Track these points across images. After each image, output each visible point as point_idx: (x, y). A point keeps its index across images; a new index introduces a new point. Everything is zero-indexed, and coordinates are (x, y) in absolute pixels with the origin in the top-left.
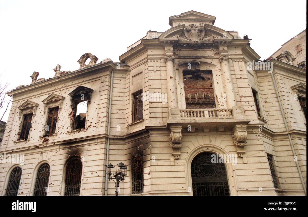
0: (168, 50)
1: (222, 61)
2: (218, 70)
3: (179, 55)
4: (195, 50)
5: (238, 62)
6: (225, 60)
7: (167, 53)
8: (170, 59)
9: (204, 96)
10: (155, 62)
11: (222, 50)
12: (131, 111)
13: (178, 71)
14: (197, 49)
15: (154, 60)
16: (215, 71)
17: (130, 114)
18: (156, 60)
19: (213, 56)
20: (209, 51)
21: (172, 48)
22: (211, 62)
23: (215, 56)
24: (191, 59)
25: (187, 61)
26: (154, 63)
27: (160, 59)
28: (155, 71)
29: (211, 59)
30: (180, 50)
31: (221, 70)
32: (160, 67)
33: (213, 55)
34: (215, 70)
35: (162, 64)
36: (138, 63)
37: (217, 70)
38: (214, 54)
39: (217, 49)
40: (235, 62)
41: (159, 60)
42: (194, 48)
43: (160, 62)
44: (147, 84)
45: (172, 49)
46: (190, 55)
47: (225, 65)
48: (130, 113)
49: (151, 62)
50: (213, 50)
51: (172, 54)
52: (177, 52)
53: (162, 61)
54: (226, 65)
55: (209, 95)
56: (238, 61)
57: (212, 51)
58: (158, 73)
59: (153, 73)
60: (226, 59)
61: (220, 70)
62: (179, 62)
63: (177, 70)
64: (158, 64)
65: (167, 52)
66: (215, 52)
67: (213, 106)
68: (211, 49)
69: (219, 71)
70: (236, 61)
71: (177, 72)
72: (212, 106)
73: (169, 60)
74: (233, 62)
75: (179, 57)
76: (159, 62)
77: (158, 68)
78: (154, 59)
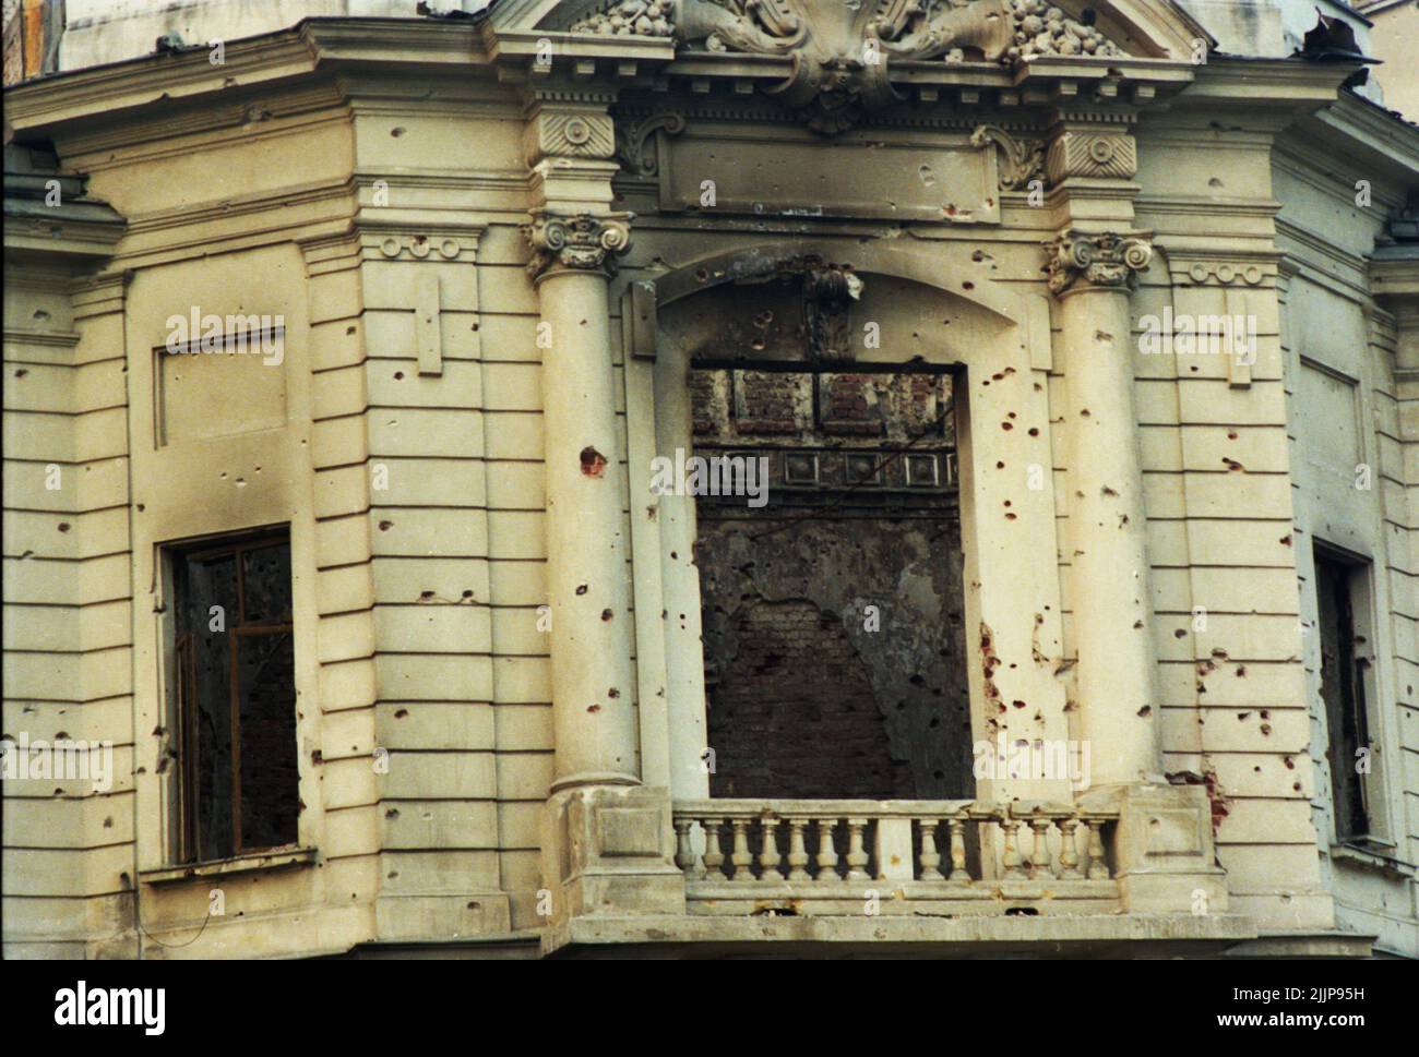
0: (569, 150)
1: (1067, 287)
2: (1023, 368)
3: (664, 190)
4: (824, 139)
5: (1218, 293)
6: (1103, 285)
7: (551, 177)
8: (582, 256)
9: (806, 408)
10: (435, 256)
11: (1089, 167)
12: (158, 732)
13: (647, 369)
14: (841, 133)
15: (421, 239)
16: (998, 377)
17: (151, 764)
18: (435, 241)
19: (990, 213)
20: (953, 154)
21: (610, 123)
22: (968, 286)
23: (1007, 222)
24: (779, 243)
25: (740, 259)
26: (419, 267)
27: (482, 233)
28: (432, 364)
29: (971, 249)
30: (676, 138)
31: (1049, 374)
32: (475, 319)
33: (990, 202)
34: (1000, 370)
35: (504, 290)
36: (225, 210)
37: (1010, 370)
38: (1007, 193)
39: (1039, 143)
40: (1194, 293)
41: (471, 243)
42: (816, 125)
43: (475, 264)
44: (346, 492)
45: (602, 136)
46: (775, 201)
47: (1100, 336)
48: (150, 750)
49: (391, 259)
50: (1000, 151)
51: (605, 192)
52: (649, 156)
53: (499, 247)
54: (1108, 337)
55: (871, 399)
56: (1226, 276)
57: (992, 154)
58: (460, 385)
59: (412, 389)
60: (1109, 273)
61: (1042, 379)
62: (659, 270)
63: (636, 358)
64: (459, 284)
65: (558, 174)
66: (1015, 175)
67: (900, 535)
68: (975, 138)
69: (1037, 387)
70: (1199, 275)
71: (636, 375)
72: (889, 527)
73: (570, 266)
74: (1172, 286)
75: (663, 214)
76: (470, 256)
77: (461, 339)
78: (421, 232)
